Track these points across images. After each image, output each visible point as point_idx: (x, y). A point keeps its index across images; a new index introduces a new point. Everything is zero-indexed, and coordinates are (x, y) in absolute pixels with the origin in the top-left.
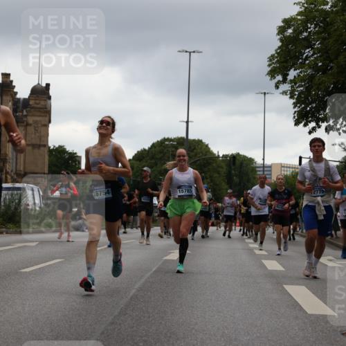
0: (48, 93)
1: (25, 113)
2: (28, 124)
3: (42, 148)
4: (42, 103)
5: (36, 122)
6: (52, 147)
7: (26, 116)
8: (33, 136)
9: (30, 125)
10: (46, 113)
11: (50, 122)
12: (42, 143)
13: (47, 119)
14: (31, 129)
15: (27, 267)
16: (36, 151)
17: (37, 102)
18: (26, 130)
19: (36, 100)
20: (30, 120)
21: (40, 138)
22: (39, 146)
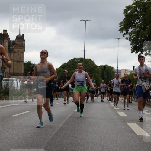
0: (24, 39)
1: (13, 47)
2: (15, 52)
3: (21, 63)
4: (21, 43)
5: (18, 51)
6: (25, 62)
7: (14, 48)
8: (17, 57)
9: (16, 52)
10: (23, 47)
11: (24, 51)
12: (21, 60)
13: (23, 50)
14: (16, 54)
15: (15, 115)
16: (18, 63)
17: (19, 42)
18: (14, 54)
19: (18, 41)
20: (16, 50)
21: (20, 58)
22: (20, 62)
